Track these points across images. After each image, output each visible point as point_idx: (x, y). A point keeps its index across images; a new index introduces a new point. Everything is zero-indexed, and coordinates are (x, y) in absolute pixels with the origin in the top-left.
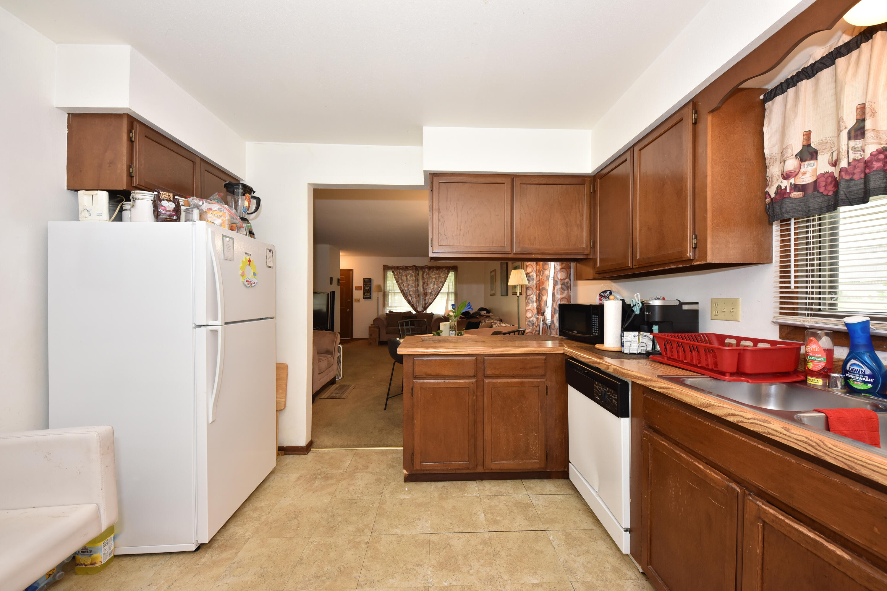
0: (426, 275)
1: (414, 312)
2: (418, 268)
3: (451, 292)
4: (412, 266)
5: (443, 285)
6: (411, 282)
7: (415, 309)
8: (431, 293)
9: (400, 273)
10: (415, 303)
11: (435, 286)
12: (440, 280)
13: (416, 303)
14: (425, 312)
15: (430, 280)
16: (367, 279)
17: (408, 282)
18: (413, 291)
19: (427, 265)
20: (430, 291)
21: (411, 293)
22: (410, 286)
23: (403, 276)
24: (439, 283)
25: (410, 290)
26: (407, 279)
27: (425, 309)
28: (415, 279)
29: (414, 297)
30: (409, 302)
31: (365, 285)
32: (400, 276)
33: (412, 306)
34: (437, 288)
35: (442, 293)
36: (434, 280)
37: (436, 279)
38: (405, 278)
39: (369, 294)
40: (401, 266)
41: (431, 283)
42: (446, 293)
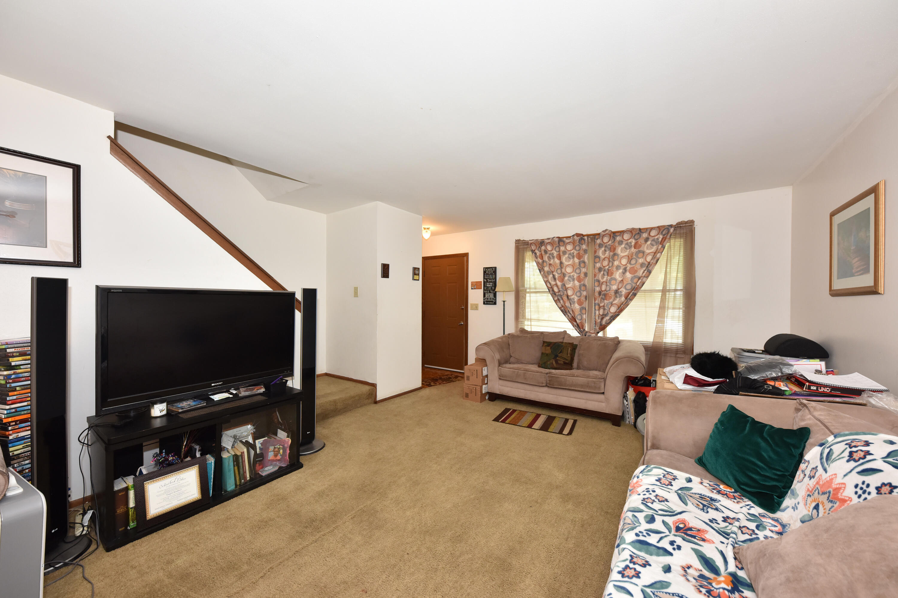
0: (605, 251)
1: (574, 333)
2: (586, 238)
3: (673, 287)
4: (573, 236)
5: (650, 272)
6: (569, 270)
7: (579, 327)
8: (617, 292)
9: (546, 252)
10: (577, 313)
11: (628, 275)
12: (641, 261)
13: (581, 314)
14: (600, 334)
15: (616, 263)
16: (489, 268)
17: (563, 270)
18: (573, 288)
19: (606, 230)
20: (614, 287)
21: (570, 292)
22: (566, 278)
23: (553, 257)
24: (638, 266)
25: (567, 286)
26: (561, 263)
27: (603, 328)
28: (580, 263)
29: (576, 300)
30: (564, 310)
31: (486, 279)
32: (546, 258)
33: (572, 320)
34: (632, 279)
35: (645, 291)
36: (624, 261)
37: (630, 259)
38: (557, 261)
39: (492, 296)
40: (549, 239)
41: (618, 268)
42: (658, 291)
